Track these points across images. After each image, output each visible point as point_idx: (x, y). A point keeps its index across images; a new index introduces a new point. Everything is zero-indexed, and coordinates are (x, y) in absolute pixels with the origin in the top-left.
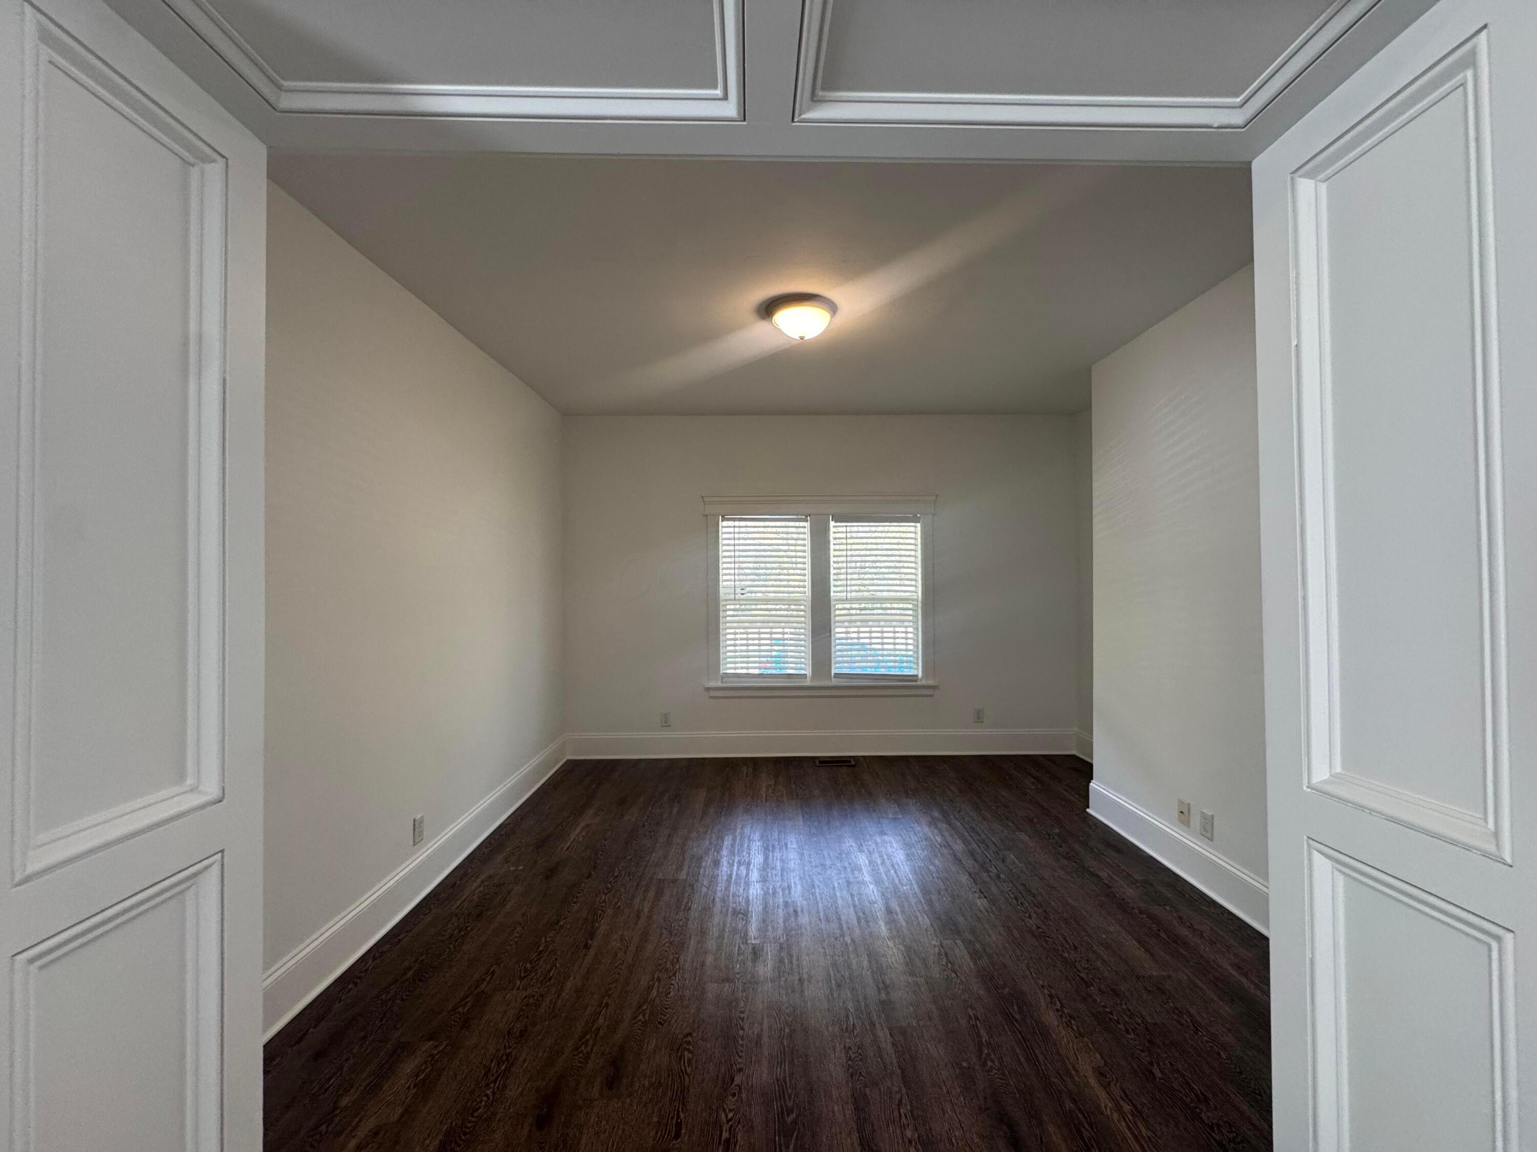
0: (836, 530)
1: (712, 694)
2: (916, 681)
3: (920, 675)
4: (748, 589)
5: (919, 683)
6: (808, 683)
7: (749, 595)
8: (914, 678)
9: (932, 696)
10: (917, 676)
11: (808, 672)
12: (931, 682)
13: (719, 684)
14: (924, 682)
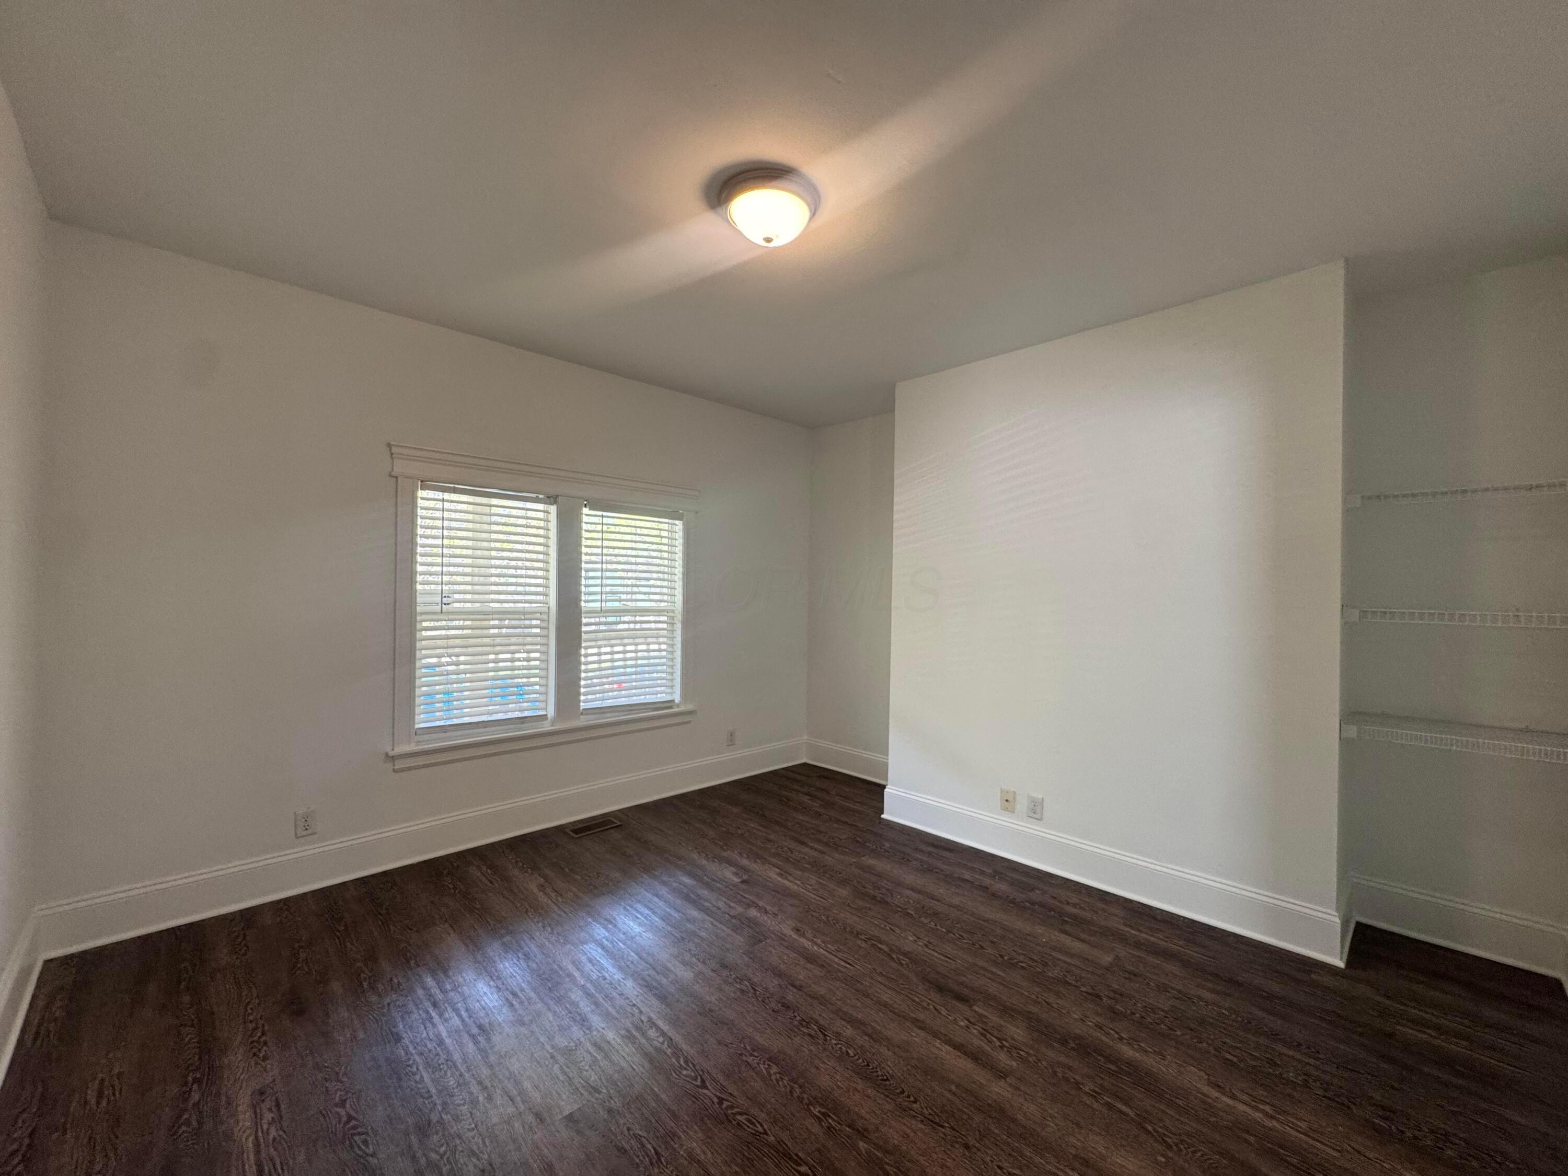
0: (589, 518)
1: (399, 765)
2: (671, 707)
3: (677, 700)
4: (456, 596)
5: (676, 710)
6: (546, 727)
7: (457, 605)
8: (669, 704)
9: (689, 722)
10: (673, 701)
11: (551, 712)
12: (690, 707)
13: (412, 748)
14: (682, 708)
